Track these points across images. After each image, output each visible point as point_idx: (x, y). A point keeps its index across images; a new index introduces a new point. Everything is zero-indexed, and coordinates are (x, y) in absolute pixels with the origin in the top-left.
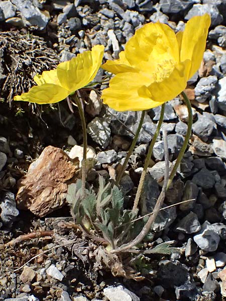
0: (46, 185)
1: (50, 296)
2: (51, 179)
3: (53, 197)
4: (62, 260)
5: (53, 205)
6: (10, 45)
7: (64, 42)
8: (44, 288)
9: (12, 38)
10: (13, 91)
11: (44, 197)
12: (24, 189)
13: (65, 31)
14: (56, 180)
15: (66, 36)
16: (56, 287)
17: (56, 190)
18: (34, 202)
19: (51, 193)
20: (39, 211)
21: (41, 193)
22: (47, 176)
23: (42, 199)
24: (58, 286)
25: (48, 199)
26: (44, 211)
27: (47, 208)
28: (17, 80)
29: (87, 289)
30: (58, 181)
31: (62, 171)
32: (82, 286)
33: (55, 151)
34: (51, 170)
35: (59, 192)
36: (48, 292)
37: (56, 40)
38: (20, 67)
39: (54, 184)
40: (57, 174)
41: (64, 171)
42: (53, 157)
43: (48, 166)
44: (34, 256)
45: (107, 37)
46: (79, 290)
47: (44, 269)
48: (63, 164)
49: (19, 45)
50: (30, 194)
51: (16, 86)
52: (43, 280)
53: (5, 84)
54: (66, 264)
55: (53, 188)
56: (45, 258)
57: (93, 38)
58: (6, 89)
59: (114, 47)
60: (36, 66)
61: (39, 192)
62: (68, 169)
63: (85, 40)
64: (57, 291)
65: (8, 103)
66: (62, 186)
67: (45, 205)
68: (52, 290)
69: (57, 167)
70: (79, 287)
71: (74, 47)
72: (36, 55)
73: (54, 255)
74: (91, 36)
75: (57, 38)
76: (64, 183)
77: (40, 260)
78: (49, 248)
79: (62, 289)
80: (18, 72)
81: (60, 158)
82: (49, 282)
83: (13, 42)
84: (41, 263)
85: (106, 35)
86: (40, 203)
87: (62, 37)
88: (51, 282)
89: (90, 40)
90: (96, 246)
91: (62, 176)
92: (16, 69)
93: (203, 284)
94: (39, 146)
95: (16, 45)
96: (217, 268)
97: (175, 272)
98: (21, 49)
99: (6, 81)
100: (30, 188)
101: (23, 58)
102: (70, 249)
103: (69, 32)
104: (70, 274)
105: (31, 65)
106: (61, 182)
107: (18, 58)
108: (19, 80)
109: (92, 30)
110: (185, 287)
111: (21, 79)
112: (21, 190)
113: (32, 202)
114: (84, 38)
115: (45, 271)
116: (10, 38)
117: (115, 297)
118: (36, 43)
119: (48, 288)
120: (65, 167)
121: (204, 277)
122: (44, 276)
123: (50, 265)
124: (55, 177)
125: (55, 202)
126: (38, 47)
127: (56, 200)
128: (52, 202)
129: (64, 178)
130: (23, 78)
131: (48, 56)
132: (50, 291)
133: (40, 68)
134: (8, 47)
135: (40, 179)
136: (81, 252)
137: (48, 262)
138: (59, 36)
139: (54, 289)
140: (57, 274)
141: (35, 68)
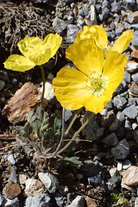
0: (19, 107)
1: (7, 171)
2: (23, 104)
3: (21, 115)
4: (18, 152)
5: (21, 119)
6: (16, 17)
7: (59, 10)
8: (3, 167)
9: (19, 12)
10: (14, 45)
11: (16, 114)
12: (8, 107)
13: (62, 3)
14: (25, 105)
15: (62, 6)
16: (11, 167)
17: (23, 111)
18: (11, 115)
19: (20, 112)
20: (13, 121)
21: (16, 111)
22: (20, 102)
23: (15, 115)
24: (12, 167)
25: (18, 116)
26: (16, 122)
27: (18, 120)
28: (16, 39)
29: (30, 171)
30: (26, 106)
31: (30, 100)
32: (27, 168)
33: (29, 87)
34: (23, 99)
35: (25, 113)
36: (6, 169)
37: (54, 9)
38: (19, 31)
39: (23, 107)
40: (26, 102)
41: (31, 100)
42: (27, 91)
43: (22, 96)
44: (3, 148)
45: (89, 9)
46: (25, 170)
47: (6, 156)
48: (31, 96)
49: (22, 17)
50: (10, 111)
51: (16, 42)
52: (4, 162)
53: (10, 40)
54: (19, 155)
55: (22, 110)
56: (9, 149)
57: (80, 9)
58: (10, 43)
59: (91, 17)
60: (30, 31)
61: (15, 110)
62: (34, 99)
63: (74, 10)
64: (11, 169)
65: (10, 52)
66: (28, 109)
67: (16, 118)
68: (8, 169)
69: (27, 97)
70: (25, 169)
71: (65, 14)
72: (31, 24)
73: (15, 148)
74: (79, 7)
75: (55, 8)
76: (30, 107)
77: (6, 150)
78: (13, 144)
79: (14, 169)
80: (17, 34)
81: (30, 93)
82: (8, 164)
83: (18, 14)
84: (6, 152)
85: (89, 7)
86: (14, 117)
87: (59, 7)
88: (9, 164)
89: (78, 10)
90: (36, 150)
91: (29, 103)
92: (16, 32)
93: (111, 177)
94: (29, 77)
95: (20, 16)
96: (123, 169)
97: (93, 168)
98: (23, 19)
99: (11, 38)
100: (10, 107)
101: (22, 25)
102: (23, 147)
103: (65, 4)
104: (20, 161)
105: (26, 30)
106: (28, 107)
107: (19, 26)
108: (17, 39)
109: (81, 3)
110: (94, 178)
111: (18, 39)
112: (6, 107)
113: (10, 115)
114: (73, 8)
115: (7, 157)
116: (17, 12)
117: (43, 179)
118: (34, 15)
119: (6, 167)
120: (32, 98)
121: (113, 173)
122: (6, 160)
123: (11, 154)
124: (25, 103)
125: (22, 118)
126: (34, 18)
127: (23, 117)
128: (20, 118)
129: (30, 104)
130: (20, 38)
131: (40, 25)
132: (7, 169)
133: (32, 32)
134: (14, 17)
135: (16, 103)
136: (28, 151)
137: (10, 152)
138: (57, 6)
139: (10, 168)
140: (12, 160)
141: (29, 32)
